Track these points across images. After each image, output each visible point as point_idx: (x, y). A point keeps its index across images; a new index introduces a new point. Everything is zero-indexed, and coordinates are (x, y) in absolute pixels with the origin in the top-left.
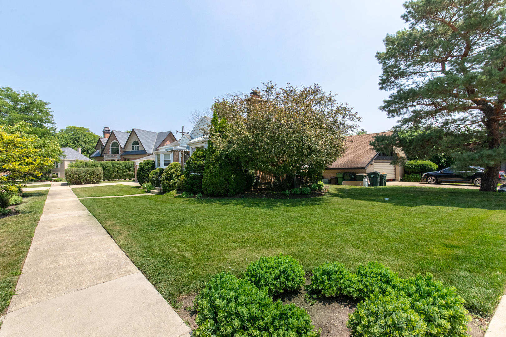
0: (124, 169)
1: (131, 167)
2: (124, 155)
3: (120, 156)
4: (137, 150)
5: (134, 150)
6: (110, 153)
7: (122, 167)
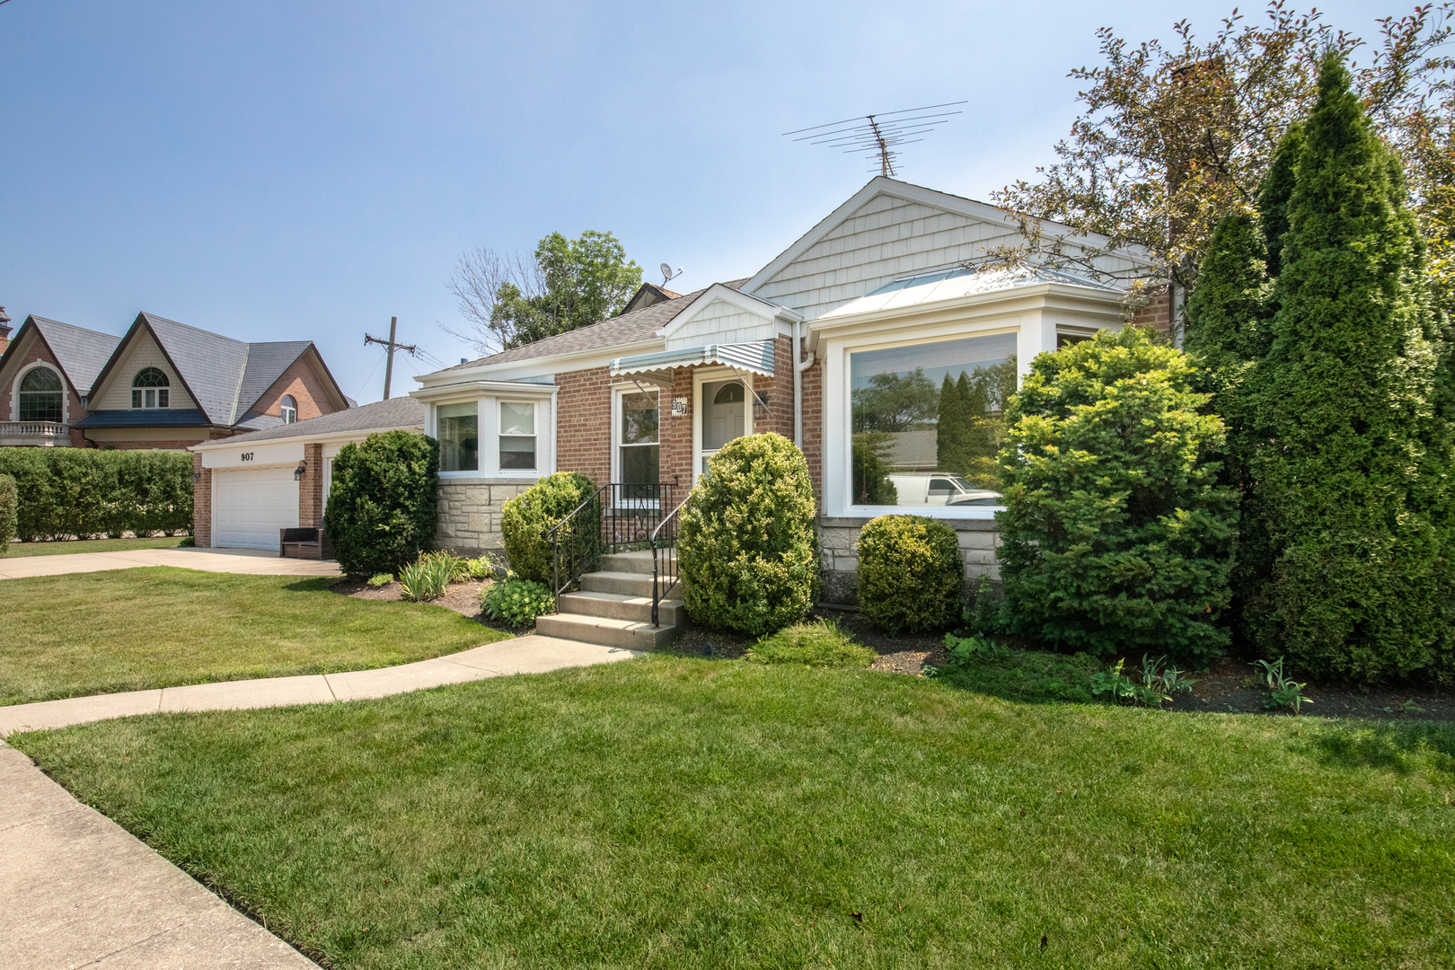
0: (113, 488)
1: (149, 480)
2: (91, 428)
3: (65, 430)
4: (157, 407)
5: (144, 407)
6: (14, 416)
7: (106, 477)
